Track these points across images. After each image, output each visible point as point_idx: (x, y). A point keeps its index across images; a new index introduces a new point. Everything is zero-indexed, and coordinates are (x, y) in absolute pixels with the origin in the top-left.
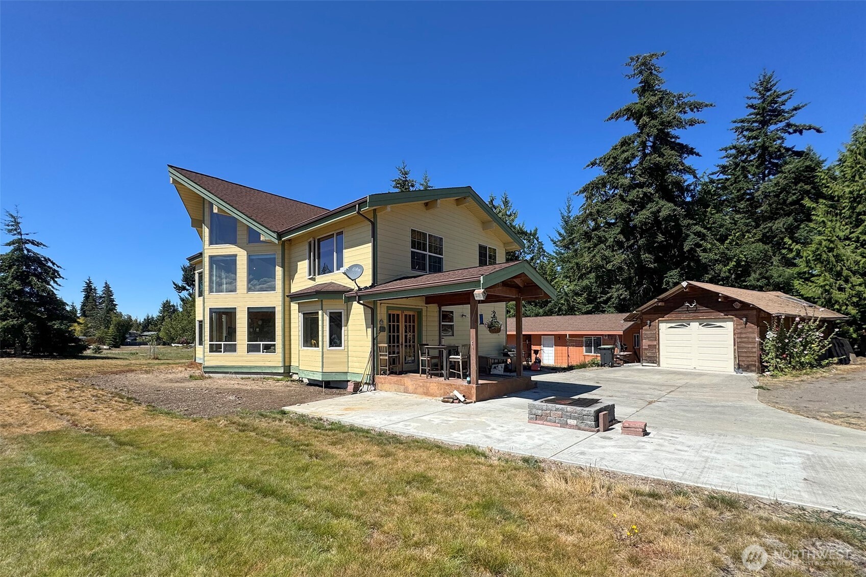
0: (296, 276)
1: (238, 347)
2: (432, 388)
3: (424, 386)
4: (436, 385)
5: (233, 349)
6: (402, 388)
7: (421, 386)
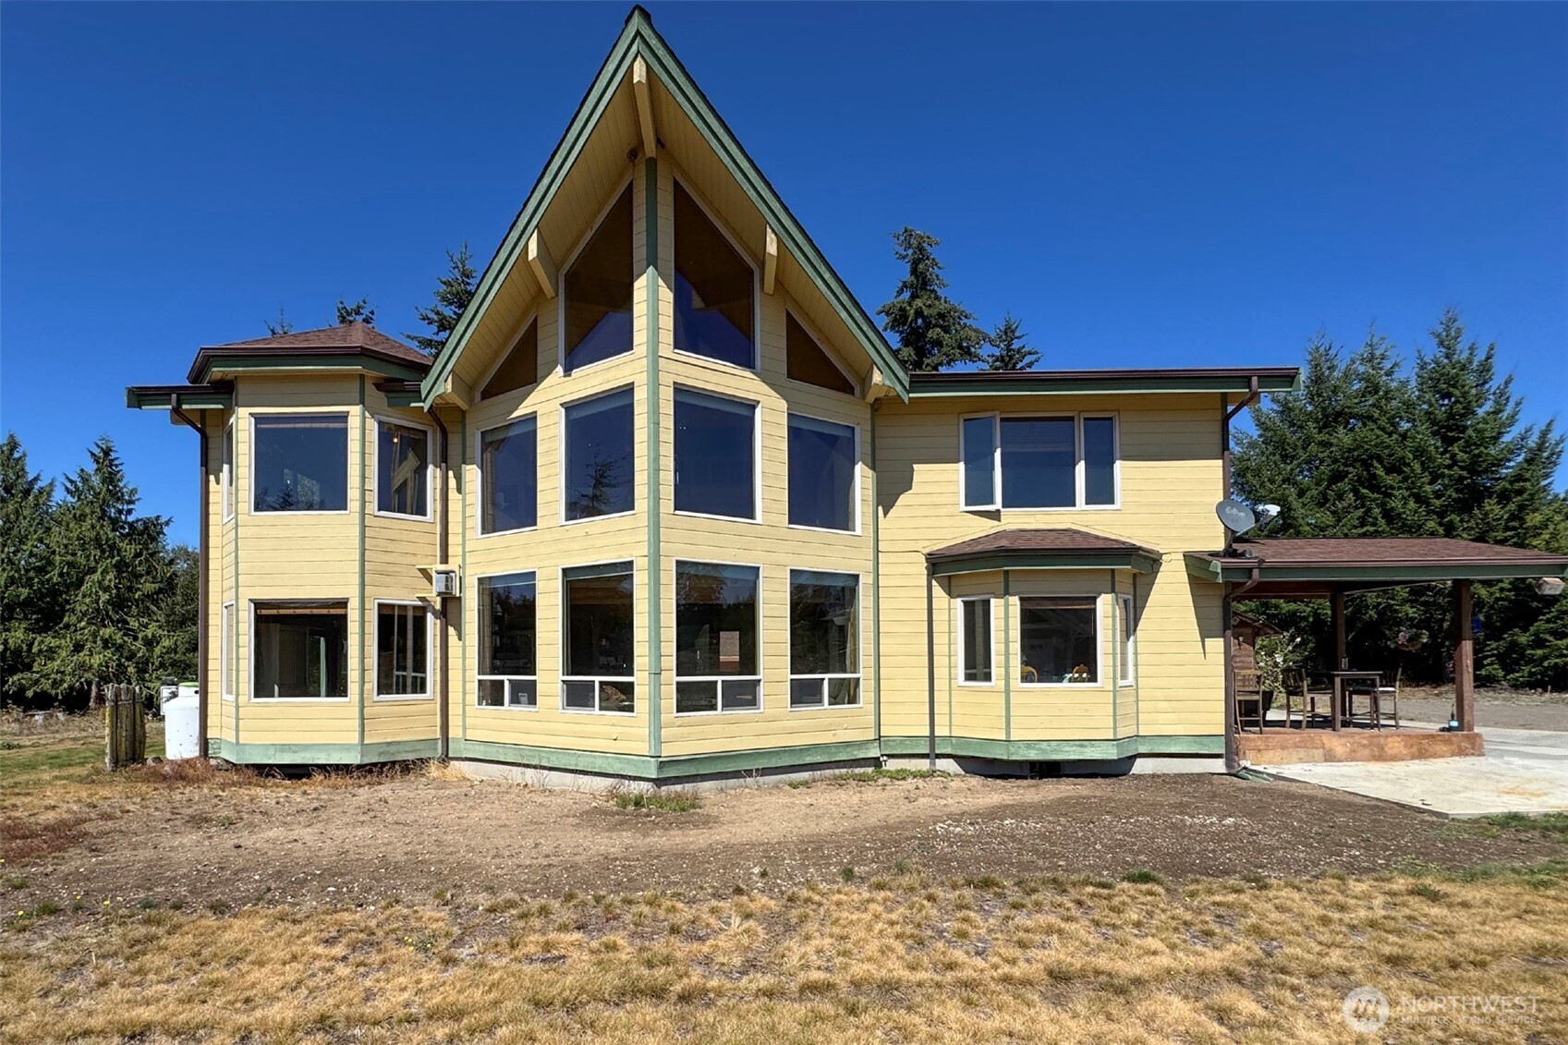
0: (903, 499)
1: (762, 690)
2: (1390, 745)
3: (1371, 744)
4: (1399, 739)
5: (743, 696)
6: (1319, 753)
7: (1364, 746)
